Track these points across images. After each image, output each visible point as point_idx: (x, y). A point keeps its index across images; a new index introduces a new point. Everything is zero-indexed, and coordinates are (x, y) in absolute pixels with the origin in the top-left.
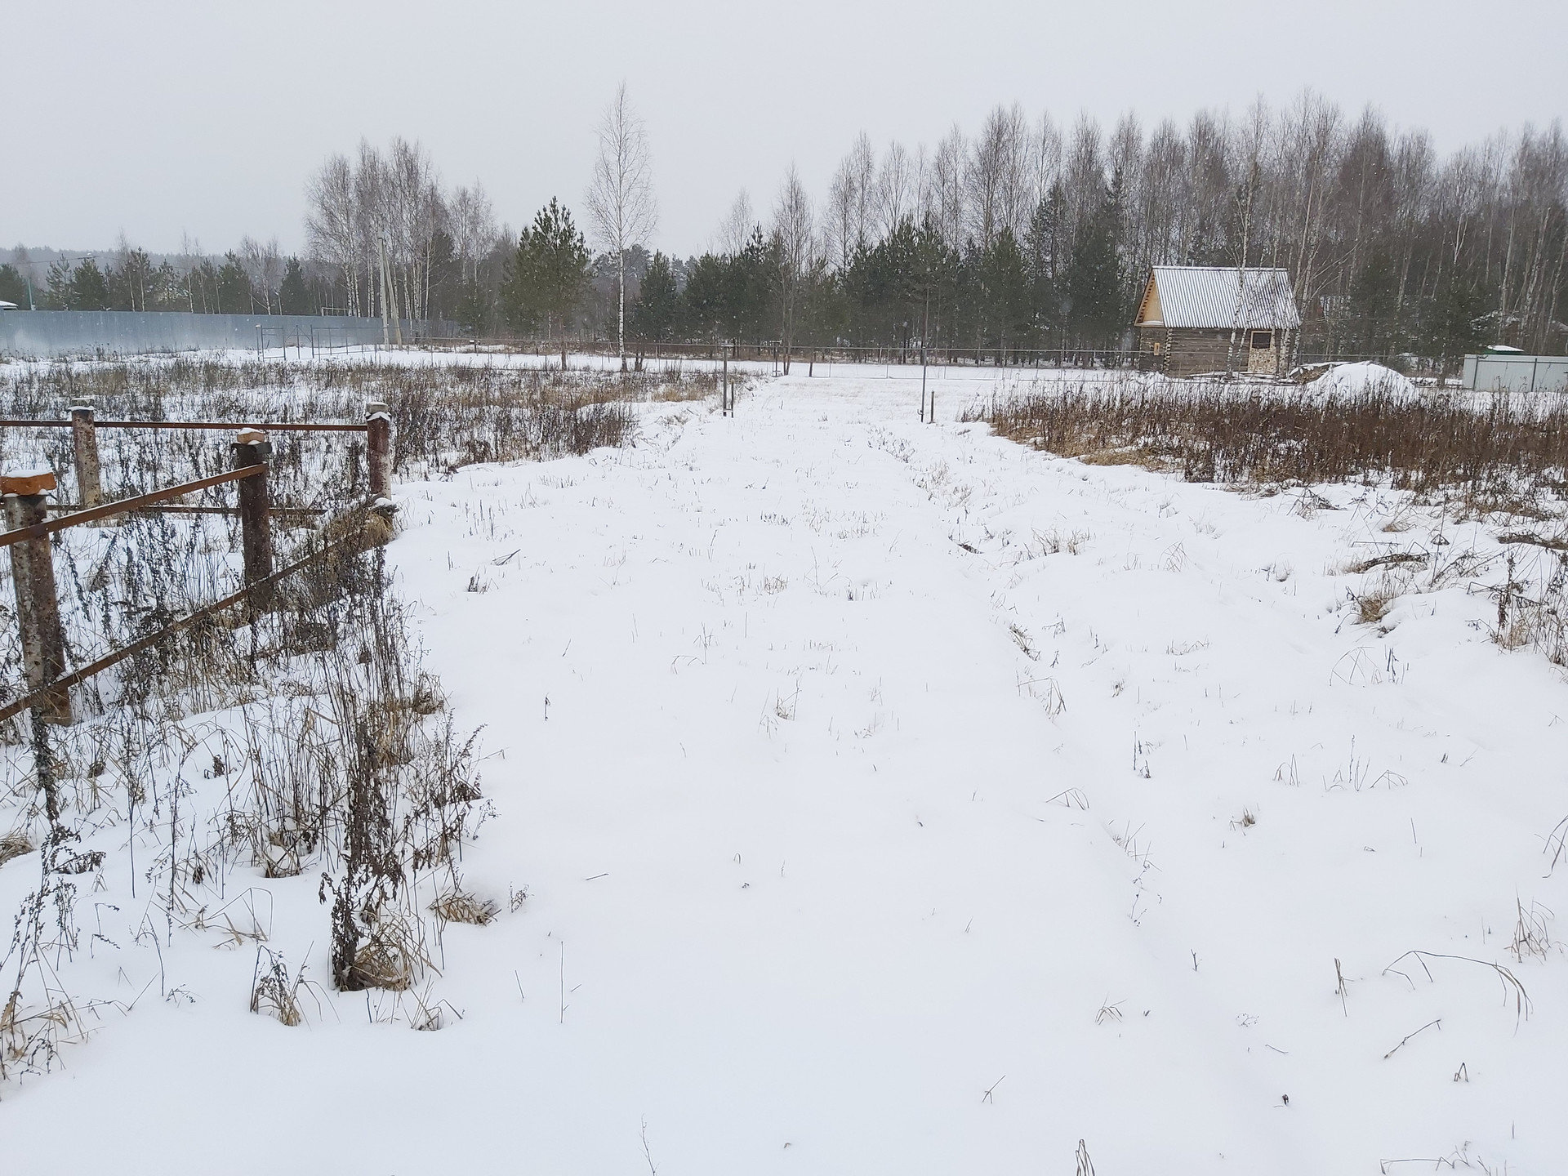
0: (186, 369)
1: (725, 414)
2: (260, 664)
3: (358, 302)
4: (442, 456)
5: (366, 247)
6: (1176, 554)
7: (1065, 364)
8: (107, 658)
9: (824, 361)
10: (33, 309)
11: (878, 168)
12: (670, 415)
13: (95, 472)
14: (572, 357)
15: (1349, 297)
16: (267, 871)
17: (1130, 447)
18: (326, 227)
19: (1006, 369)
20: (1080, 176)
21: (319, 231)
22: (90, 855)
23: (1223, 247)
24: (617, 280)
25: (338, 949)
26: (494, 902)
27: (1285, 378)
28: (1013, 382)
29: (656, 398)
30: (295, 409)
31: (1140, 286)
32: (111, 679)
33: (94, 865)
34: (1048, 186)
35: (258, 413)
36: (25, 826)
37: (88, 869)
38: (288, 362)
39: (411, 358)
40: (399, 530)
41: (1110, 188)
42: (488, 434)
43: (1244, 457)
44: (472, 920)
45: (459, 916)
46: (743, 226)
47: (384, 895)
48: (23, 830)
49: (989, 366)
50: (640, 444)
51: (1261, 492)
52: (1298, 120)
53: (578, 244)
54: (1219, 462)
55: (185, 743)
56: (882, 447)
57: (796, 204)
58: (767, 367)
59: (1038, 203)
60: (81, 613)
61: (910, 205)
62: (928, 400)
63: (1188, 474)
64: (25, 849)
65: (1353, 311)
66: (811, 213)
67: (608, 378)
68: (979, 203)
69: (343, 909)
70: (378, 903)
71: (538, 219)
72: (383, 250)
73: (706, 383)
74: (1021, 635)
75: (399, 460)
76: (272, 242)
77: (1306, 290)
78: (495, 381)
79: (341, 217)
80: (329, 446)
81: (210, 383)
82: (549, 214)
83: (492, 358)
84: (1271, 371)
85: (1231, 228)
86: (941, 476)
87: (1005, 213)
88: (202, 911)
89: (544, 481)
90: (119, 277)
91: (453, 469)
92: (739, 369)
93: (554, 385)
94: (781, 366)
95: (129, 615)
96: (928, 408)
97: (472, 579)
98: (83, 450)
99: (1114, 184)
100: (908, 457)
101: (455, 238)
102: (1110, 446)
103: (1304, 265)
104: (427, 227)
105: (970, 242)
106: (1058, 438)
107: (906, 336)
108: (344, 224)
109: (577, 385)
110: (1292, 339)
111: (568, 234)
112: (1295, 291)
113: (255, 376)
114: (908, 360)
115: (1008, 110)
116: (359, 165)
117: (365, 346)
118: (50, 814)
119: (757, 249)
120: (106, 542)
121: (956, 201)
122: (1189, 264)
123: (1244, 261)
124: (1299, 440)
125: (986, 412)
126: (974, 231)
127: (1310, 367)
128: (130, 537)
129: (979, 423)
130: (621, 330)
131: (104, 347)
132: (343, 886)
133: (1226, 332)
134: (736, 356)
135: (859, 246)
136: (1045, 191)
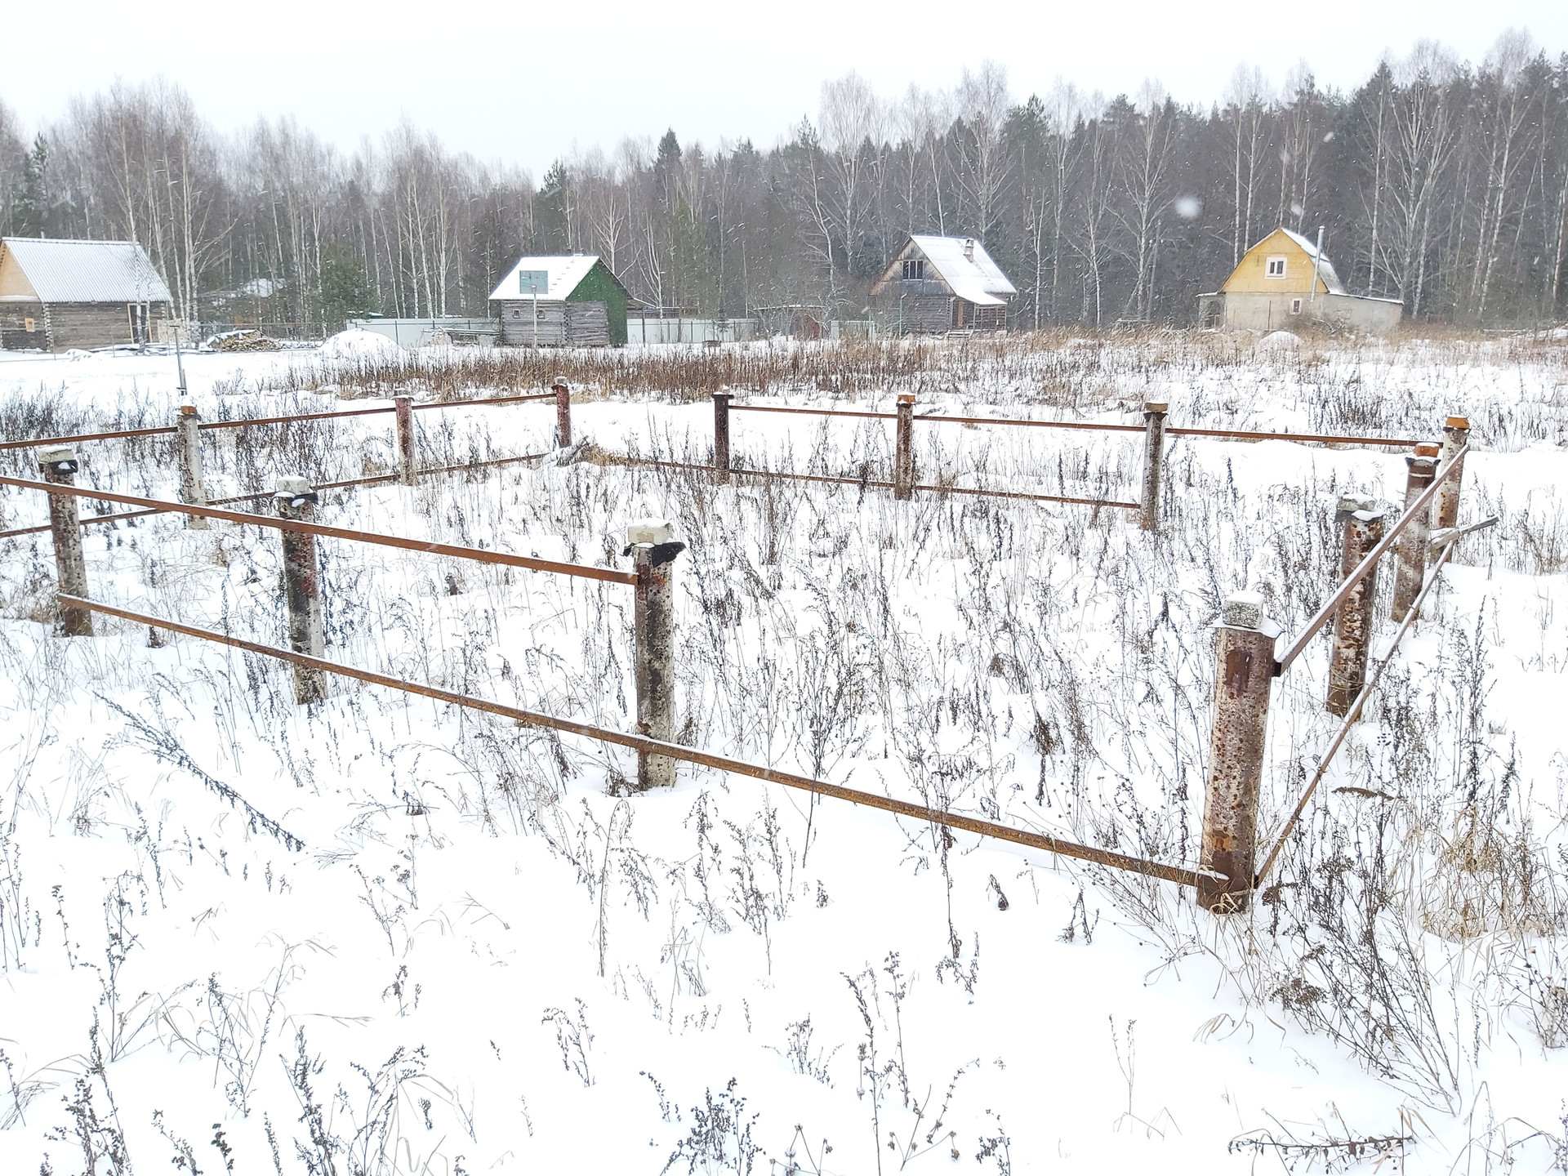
27: (202, 347)
127: (224, 336)
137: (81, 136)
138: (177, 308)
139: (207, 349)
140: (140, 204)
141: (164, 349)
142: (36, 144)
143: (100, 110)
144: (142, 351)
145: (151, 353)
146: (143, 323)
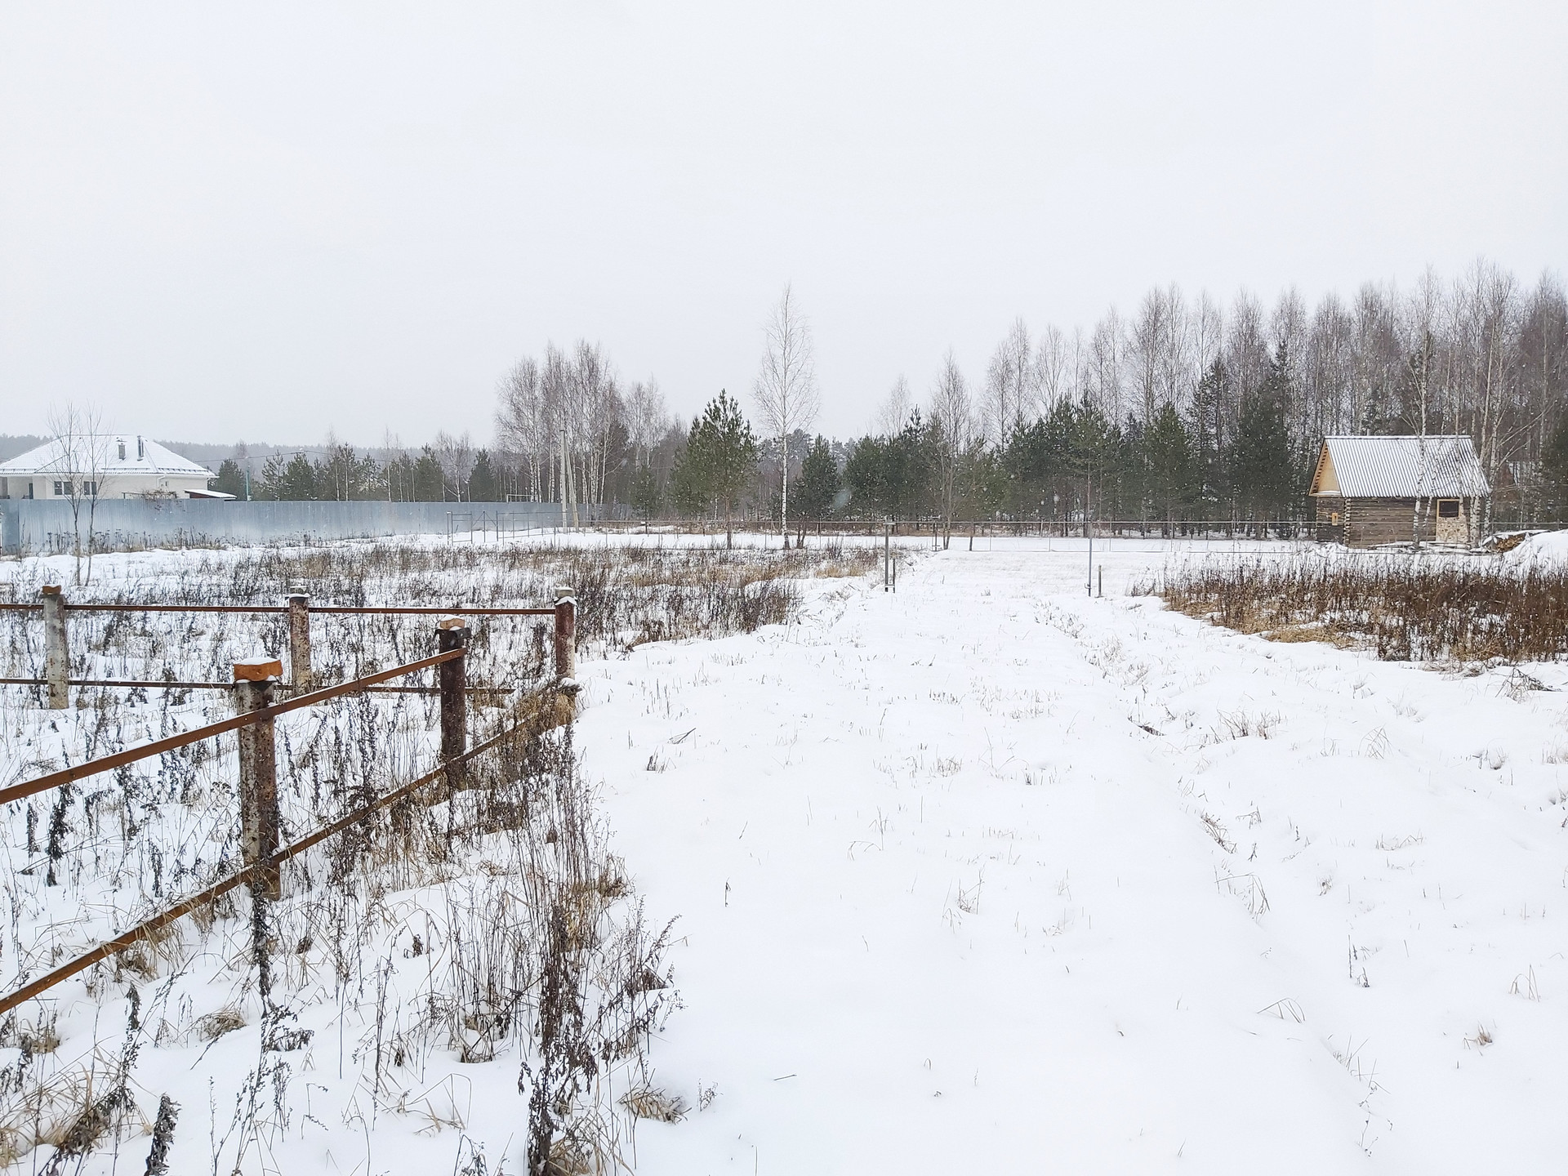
0: (384, 554)
1: (887, 589)
2: (456, 842)
3: (539, 488)
4: (619, 636)
5: (549, 439)
6: (1378, 740)
7: (1237, 535)
8: (316, 834)
9: (983, 534)
10: (248, 499)
11: (1034, 350)
12: (833, 591)
13: (306, 654)
14: (737, 535)
15: (1541, 463)
16: (463, 1056)
17: (1315, 623)
18: (514, 421)
19: (1174, 541)
20: (1242, 350)
21: (507, 425)
22: (300, 1032)
23: (1399, 415)
24: (780, 463)
25: (534, 1142)
26: (682, 1099)
27: (1478, 547)
28: (1186, 556)
29: (818, 574)
30: (482, 591)
31: (1312, 456)
32: (319, 854)
33: (302, 1043)
34: (1209, 361)
35: (450, 595)
36: (239, 1001)
37: (297, 1046)
38: (476, 545)
39: (588, 540)
40: (581, 709)
41: (1275, 361)
42: (660, 613)
43: (1442, 634)
44: (661, 1117)
45: (648, 1113)
46: (901, 409)
47: (576, 1086)
48: (237, 1005)
49: (1156, 538)
50: (805, 621)
51: (1464, 672)
52: (1471, 289)
53: (745, 432)
54: (1416, 640)
55: (387, 921)
56: (1050, 622)
57: (954, 385)
58: (927, 541)
59: (1200, 378)
60: (292, 789)
61: (1068, 385)
62: (1095, 574)
63: (1382, 652)
64: (237, 1024)
65: (1546, 476)
66: (969, 394)
67: (771, 555)
68: (1138, 380)
69: (538, 1102)
70: (570, 1095)
71: (708, 409)
72: (565, 441)
73: (867, 559)
74: (1213, 824)
75: (578, 640)
76: (464, 436)
77: (1493, 457)
78: (666, 561)
79: (527, 412)
80: (514, 627)
81: (405, 567)
82: (718, 405)
83: (662, 539)
84: (1462, 540)
85: (1408, 396)
86: (1113, 653)
87: (1166, 388)
88: (406, 1095)
89: (716, 659)
90: (327, 470)
91: (630, 648)
92: (899, 545)
93: (721, 563)
94: (940, 540)
95: (336, 793)
96: (1095, 582)
97: (651, 758)
98: (297, 634)
99: (1279, 357)
100: (1077, 632)
101: (630, 429)
102: (1294, 622)
103: (1489, 431)
104: (605, 419)
105: (1131, 417)
106: (1237, 613)
107: (1067, 507)
108: (531, 419)
109: (743, 563)
110: (1483, 507)
111: (735, 423)
112: (1481, 459)
113: (446, 560)
114: (1070, 533)
115: (1165, 291)
116: (546, 366)
117: (544, 529)
118: (262, 990)
119: (916, 430)
120: (316, 722)
121: (1115, 379)
122: (1364, 433)
123: (1424, 429)
124: (1502, 616)
125: (1157, 586)
126: (1134, 407)
127: (1505, 535)
128: (338, 716)
129: (1149, 597)
130: (784, 510)
131: (311, 534)
132: (541, 1077)
133: (1409, 502)
134: (895, 531)
135: (1017, 425)
136: (1207, 366)
139: (1481, 549)
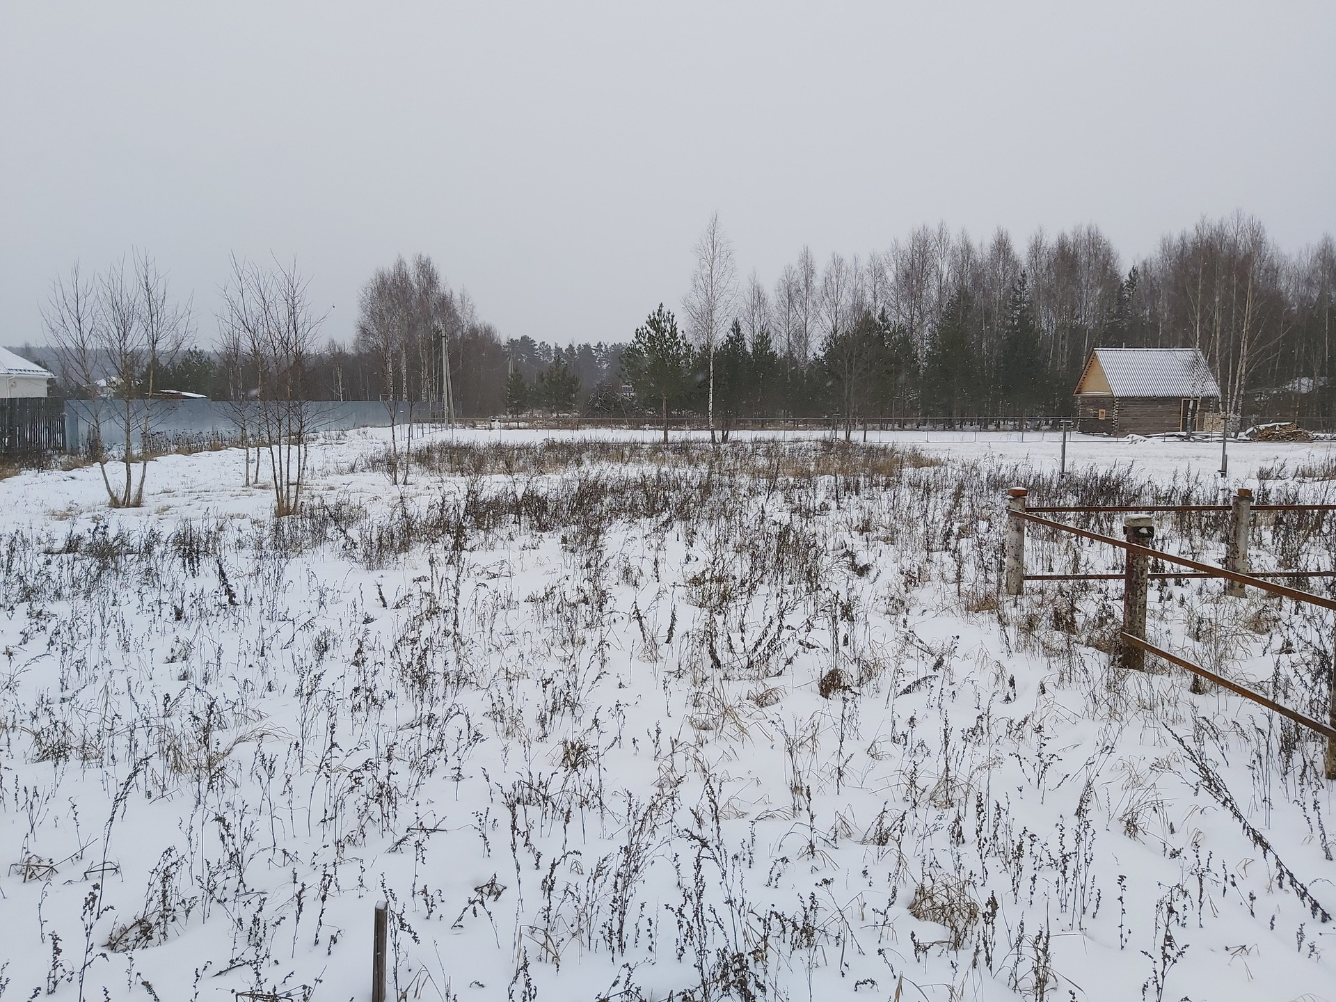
53: (681, 341)
82: (657, 317)
111: (673, 332)
137: (1165, 266)
138: (1224, 404)
139: (1245, 438)
140: (1207, 318)
141: (1207, 437)
142: (1130, 275)
143: (1184, 244)
144: (1187, 438)
145: (1195, 440)
146: (1193, 415)
